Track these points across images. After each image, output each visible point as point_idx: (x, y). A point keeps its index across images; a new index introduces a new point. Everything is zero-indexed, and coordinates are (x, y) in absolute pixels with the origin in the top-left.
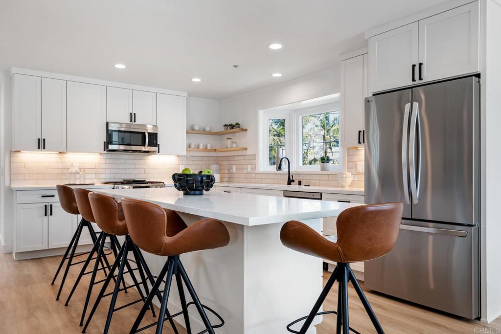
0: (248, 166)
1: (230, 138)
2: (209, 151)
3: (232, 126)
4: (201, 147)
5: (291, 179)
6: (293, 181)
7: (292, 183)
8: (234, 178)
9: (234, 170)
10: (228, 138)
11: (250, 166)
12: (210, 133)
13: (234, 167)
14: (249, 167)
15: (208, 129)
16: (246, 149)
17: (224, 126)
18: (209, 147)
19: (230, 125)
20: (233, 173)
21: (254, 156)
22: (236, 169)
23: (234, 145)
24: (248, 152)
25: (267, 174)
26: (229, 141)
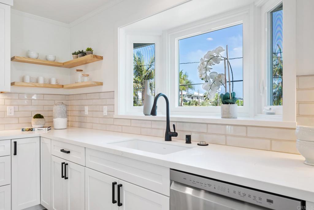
0: (104, 107)
1: (81, 71)
2: (53, 87)
3: (83, 54)
4: (41, 81)
5: (172, 130)
6: (176, 135)
7: (172, 137)
8: (87, 123)
9: (86, 112)
10: (78, 70)
11: (106, 107)
12: (55, 64)
13: (86, 109)
14: (105, 109)
15: (51, 58)
16: (101, 84)
17: (73, 54)
18: (53, 82)
19: (80, 52)
20: (85, 117)
21: (112, 94)
22: (89, 111)
23: (86, 79)
24: (104, 88)
25: (131, 119)
26: (80, 74)
